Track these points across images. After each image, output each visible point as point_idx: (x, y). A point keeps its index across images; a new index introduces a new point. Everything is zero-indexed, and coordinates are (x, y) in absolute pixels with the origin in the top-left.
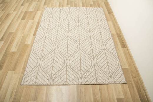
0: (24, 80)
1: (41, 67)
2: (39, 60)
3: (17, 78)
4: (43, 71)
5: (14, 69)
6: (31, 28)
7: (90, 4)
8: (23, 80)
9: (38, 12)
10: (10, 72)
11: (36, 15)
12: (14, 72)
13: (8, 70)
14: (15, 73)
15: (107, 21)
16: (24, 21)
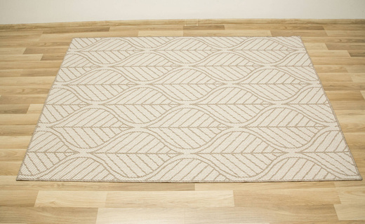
0: (347, 175)
1: (304, 147)
2: (287, 155)
3: (349, 192)
4: (314, 142)
5: (329, 207)
8: (349, 177)
10: (341, 216)
12: (335, 206)
13: (337, 221)
14: (339, 203)
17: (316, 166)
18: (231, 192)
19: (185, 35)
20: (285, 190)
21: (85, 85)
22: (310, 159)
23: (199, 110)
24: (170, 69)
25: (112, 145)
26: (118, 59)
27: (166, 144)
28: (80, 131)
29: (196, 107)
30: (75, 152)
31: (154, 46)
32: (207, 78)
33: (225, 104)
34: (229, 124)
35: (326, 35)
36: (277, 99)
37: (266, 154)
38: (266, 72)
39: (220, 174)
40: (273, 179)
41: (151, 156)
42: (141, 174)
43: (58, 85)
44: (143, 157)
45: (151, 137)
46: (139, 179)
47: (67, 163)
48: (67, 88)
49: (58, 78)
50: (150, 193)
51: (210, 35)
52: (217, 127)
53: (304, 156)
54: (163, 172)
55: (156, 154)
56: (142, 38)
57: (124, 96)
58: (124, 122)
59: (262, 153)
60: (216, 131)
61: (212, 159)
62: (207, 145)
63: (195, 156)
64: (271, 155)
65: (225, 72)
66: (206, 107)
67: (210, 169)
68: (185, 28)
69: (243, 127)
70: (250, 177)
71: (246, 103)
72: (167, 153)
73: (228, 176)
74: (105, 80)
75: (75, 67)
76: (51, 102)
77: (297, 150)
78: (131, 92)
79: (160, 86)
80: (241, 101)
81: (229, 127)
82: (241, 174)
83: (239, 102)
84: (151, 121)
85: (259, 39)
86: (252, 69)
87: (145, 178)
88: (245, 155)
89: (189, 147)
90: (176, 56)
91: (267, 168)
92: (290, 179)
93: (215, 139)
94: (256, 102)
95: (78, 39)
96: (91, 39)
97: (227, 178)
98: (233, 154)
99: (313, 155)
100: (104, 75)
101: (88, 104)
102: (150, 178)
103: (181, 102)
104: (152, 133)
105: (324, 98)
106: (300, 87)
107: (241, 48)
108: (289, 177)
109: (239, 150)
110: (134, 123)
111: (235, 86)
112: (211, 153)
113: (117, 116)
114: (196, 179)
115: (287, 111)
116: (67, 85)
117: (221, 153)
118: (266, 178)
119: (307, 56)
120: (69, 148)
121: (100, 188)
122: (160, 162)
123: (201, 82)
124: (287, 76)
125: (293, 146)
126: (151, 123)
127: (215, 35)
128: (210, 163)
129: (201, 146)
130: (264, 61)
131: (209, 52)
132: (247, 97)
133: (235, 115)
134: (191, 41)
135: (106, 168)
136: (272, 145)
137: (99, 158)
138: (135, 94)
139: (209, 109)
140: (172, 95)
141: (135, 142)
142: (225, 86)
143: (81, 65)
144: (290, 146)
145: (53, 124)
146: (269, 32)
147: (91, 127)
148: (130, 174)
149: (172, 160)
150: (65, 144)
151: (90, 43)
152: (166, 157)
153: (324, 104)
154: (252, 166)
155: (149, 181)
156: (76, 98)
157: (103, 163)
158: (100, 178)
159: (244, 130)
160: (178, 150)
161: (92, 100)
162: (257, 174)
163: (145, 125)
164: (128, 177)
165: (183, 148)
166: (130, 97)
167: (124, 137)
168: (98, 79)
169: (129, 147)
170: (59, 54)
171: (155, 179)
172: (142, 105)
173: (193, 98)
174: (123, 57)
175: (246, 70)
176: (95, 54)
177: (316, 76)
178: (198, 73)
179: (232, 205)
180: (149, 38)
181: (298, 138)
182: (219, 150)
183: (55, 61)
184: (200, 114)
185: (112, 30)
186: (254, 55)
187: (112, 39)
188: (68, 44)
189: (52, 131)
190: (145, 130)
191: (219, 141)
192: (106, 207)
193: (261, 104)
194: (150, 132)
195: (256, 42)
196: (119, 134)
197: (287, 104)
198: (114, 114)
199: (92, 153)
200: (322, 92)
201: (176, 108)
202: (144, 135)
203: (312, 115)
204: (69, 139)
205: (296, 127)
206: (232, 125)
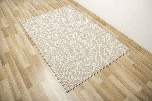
6: (23, 41)
7: (56, 3)
9: (16, 25)
11: (17, 28)
15: (80, 12)
16: (9, 38)
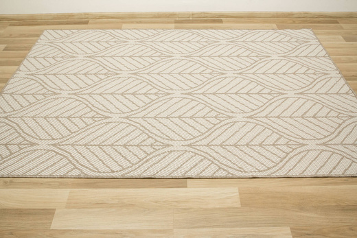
1: (328, 139)
2: (306, 148)
4: (339, 133)
17: (345, 160)
18: (236, 190)
19: (176, 28)
20: (307, 187)
21: (54, 74)
22: (336, 151)
23: (193, 100)
24: (157, 59)
25: (81, 136)
26: (96, 50)
27: (151, 135)
28: (43, 122)
29: (190, 97)
30: (33, 144)
31: (140, 37)
32: (203, 68)
33: (225, 93)
34: (231, 114)
35: (342, 28)
36: (288, 88)
37: (278, 147)
38: (274, 62)
39: (220, 168)
40: (290, 174)
41: (131, 148)
42: (116, 168)
43: (22, 74)
44: (121, 149)
45: (132, 128)
46: (114, 175)
47: (21, 157)
48: (32, 77)
49: (22, 67)
50: (127, 190)
51: (206, 28)
52: (216, 117)
53: (328, 149)
54: (146, 165)
55: (138, 146)
56: (127, 31)
57: (101, 85)
58: (99, 112)
59: (274, 145)
60: (214, 121)
61: (209, 151)
62: (203, 136)
63: (189, 149)
64: (285, 147)
65: (224, 62)
66: (201, 96)
67: (206, 163)
68: (176, 22)
69: (248, 117)
70: (260, 171)
71: (251, 92)
72: (151, 145)
73: (230, 170)
74: (79, 69)
75: (44, 58)
76: (10, 91)
77: (319, 142)
78: (109, 81)
79: (146, 76)
80: (245, 91)
81: (230, 117)
82: (249, 168)
83: (242, 91)
84: (132, 111)
85: (262, 32)
86: (256, 59)
87: (122, 173)
88: (253, 147)
89: (180, 138)
90: (166, 47)
91: (281, 161)
92: (313, 174)
93: (212, 130)
94: (264, 92)
95: (50, 31)
96: (66, 31)
97: (229, 173)
98: (236, 145)
99: (340, 147)
100: (79, 65)
101: (55, 94)
102: (128, 173)
103: (170, 92)
104: (133, 123)
105: (346, 88)
106: (315, 77)
107: (242, 40)
108: (311, 172)
109: (243, 142)
110: (111, 113)
111: (236, 75)
112: (208, 145)
113: (90, 105)
114: (189, 174)
115: (301, 101)
116: (32, 75)
117: (221, 145)
118: (282, 173)
119: (321, 48)
120: (25, 140)
121: (61, 186)
122: (142, 155)
123: (195, 72)
124: (298, 66)
125: (312, 138)
126: (133, 113)
127: (211, 28)
128: (207, 156)
129: (194, 138)
130: (269, 52)
131: (205, 44)
132: (251, 86)
133: (238, 105)
134: (184, 33)
135: (71, 162)
136: (285, 136)
137: (63, 150)
138: (114, 83)
139: (205, 99)
140: (160, 84)
141: (111, 133)
142: (224, 76)
143: (51, 56)
144: (309, 137)
145: (8, 114)
146: (274, 26)
147: (57, 118)
148: (102, 168)
149: (158, 152)
150: (20, 136)
151: (63, 35)
152: (149, 150)
153: (347, 93)
154: (262, 159)
155: (126, 176)
156: (41, 87)
157: (68, 155)
158: (62, 173)
159: (249, 120)
160: (166, 142)
161: (61, 89)
162: (269, 169)
163: (125, 115)
164: (100, 172)
165: (172, 140)
166: (109, 86)
167: (98, 127)
168: (70, 69)
169: (102, 138)
170: (26, 45)
171: (135, 174)
172: (122, 94)
173: (186, 87)
174: (102, 48)
175: (249, 60)
176: (69, 45)
177: (333, 66)
178: (191, 63)
179: (238, 205)
180: (134, 30)
181: (318, 129)
182: (218, 142)
183: (21, 52)
184: (194, 103)
185: (91, 23)
186: (258, 47)
187: (91, 31)
188: (38, 36)
189: (7, 121)
190: (125, 120)
191: (218, 132)
192: (66, 208)
193: (269, 94)
194: (131, 122)
195: (260, 34)
196: (90, 124)
197: (301, 93)
198: (87, 103)
199: (54, 145)
200: (343, 81)
201: (164, 98)
202: (123, 126)
203: (334, 105)
204: (27, 130)
205: (314, 117)
206: (234, 115)
